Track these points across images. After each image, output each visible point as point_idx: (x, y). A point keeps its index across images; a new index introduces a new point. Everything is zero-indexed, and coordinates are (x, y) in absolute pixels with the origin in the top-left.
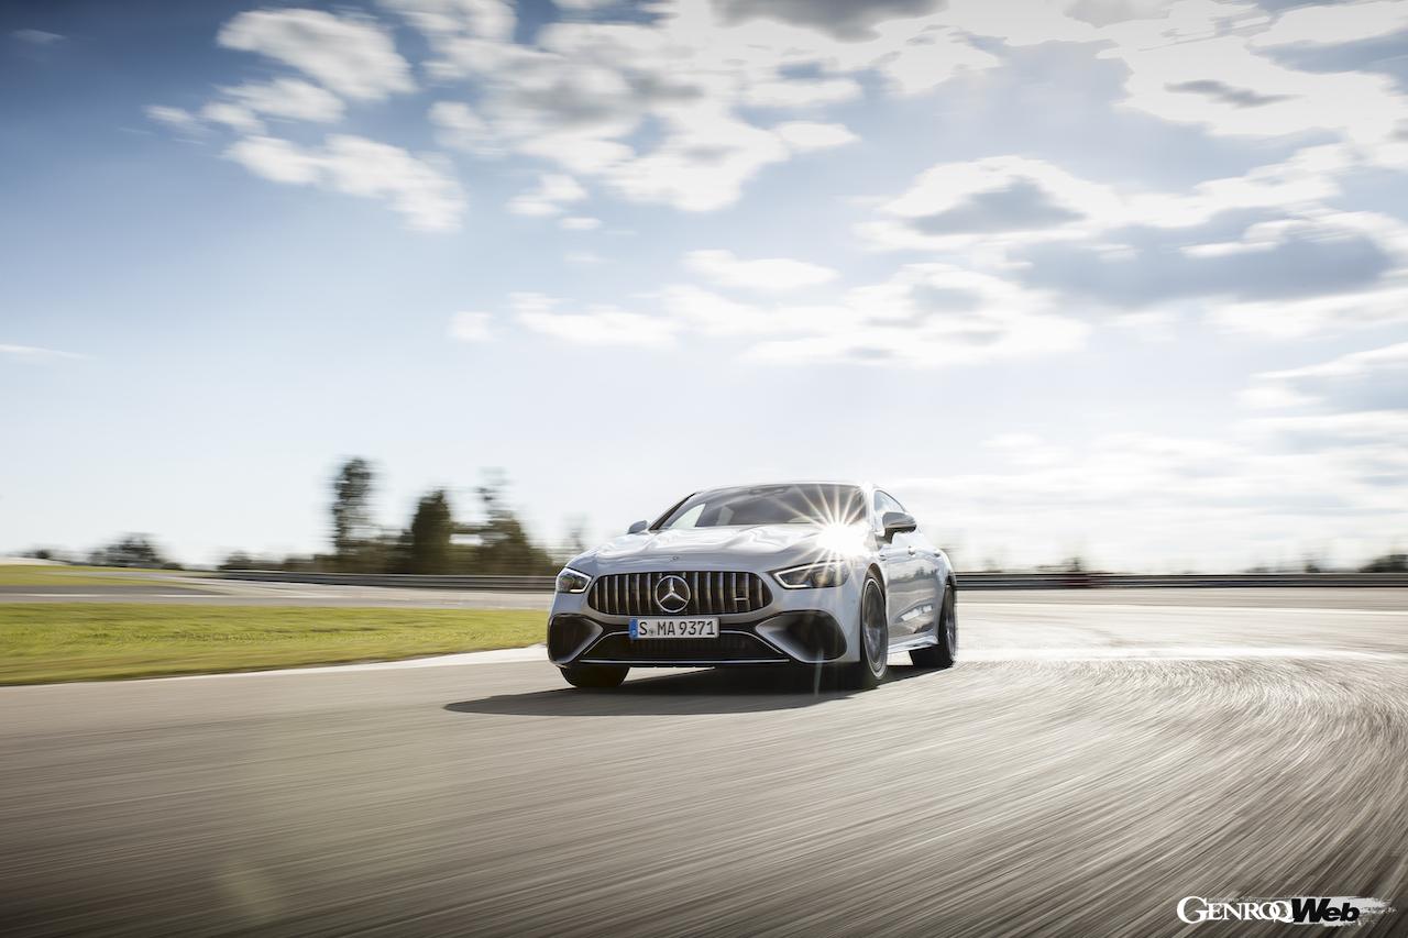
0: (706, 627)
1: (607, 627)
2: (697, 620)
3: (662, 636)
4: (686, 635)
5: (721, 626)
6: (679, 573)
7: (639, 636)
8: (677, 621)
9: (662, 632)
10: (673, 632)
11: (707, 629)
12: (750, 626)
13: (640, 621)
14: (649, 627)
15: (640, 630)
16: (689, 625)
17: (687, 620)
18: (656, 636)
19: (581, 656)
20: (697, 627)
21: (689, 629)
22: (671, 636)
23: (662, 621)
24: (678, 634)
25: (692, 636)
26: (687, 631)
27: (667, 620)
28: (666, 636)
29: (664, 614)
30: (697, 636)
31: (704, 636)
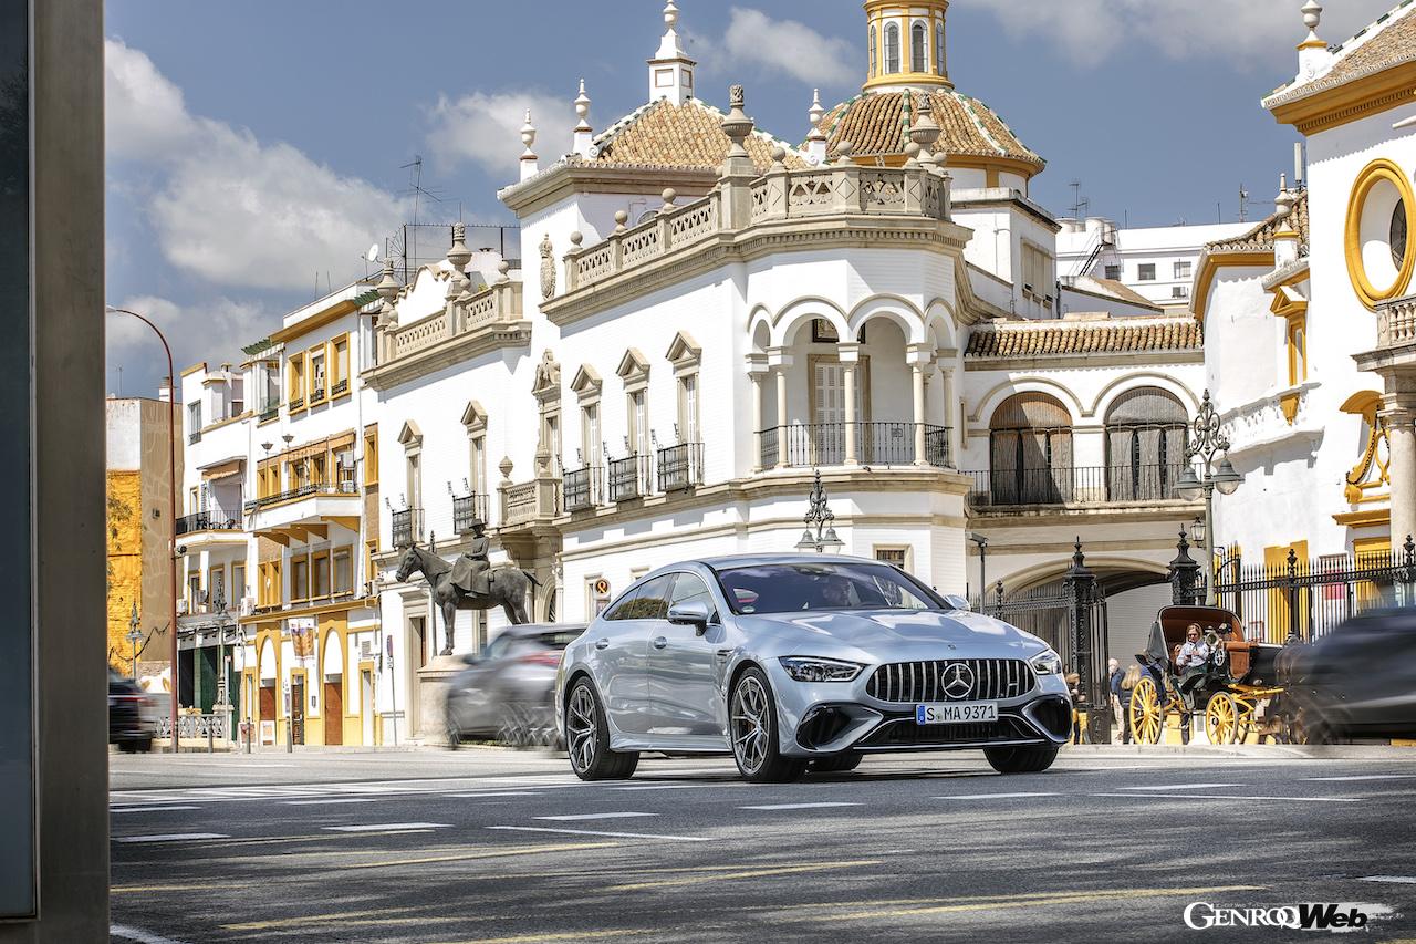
0: (988, 711)
1: (888, 715)
2: (980, 705)
3: (948, 721)
4: (971, 720)
5: (1001, 710)
6: (963, 661)
7: (927, 722)
8: (962, 706)
9: (948, 717)
10: (959, 716)
11: (988, 713)
12: (1017, 709)
13: (926, 707)
14: (936, 713)
15: (927, 715)
16: (973, 710)
17: (971, 705)
18: (943, 721)
19: (856, 743)
20: (981, 712)
21: (973, 714)
22: (957, 720)
24: (963, 719)
25: (975, 720)
26: (971, 716)
27: (953, 706)
28: (953, 721)
29: (949, 699)
30: (980, 719)
31: (986, 719)
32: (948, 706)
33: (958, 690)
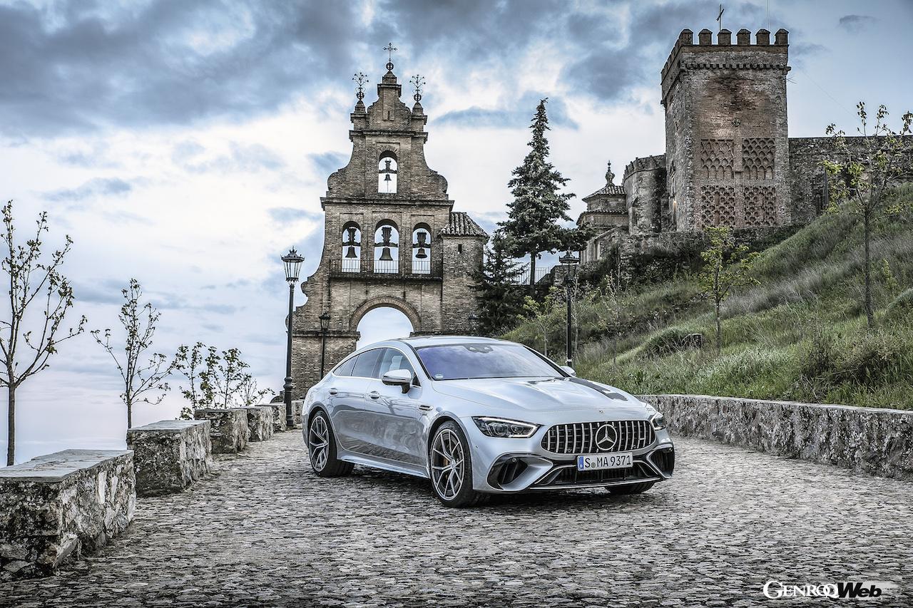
0: (626, 459)
1: (557, 463)
2: (620, 455)
3: (600, 467)
4: (615, 467)
5: (635, 458)
6: (610, 423)
7: (585, 469)
8: (609, 456)
9: (600, 465)
10: (607, 464)
12: (644, 457)
13: (585, 458)
14: (590, 461)
15: (585, 463)
16: (616, 459)
17: (615, 455)
18: (596, 468)
19: (533, 485)
20: (621, 460)
21: (617, 462)
22: (606, 467)
24: (610, 466)
25: (618, 467)
26: (615, 464)
27: (603, 456)
28: (603, 468)
29: (600, 451)
30: (621, 466)
31: (625, 466)
32: (600, 456)
33: (607, 444)
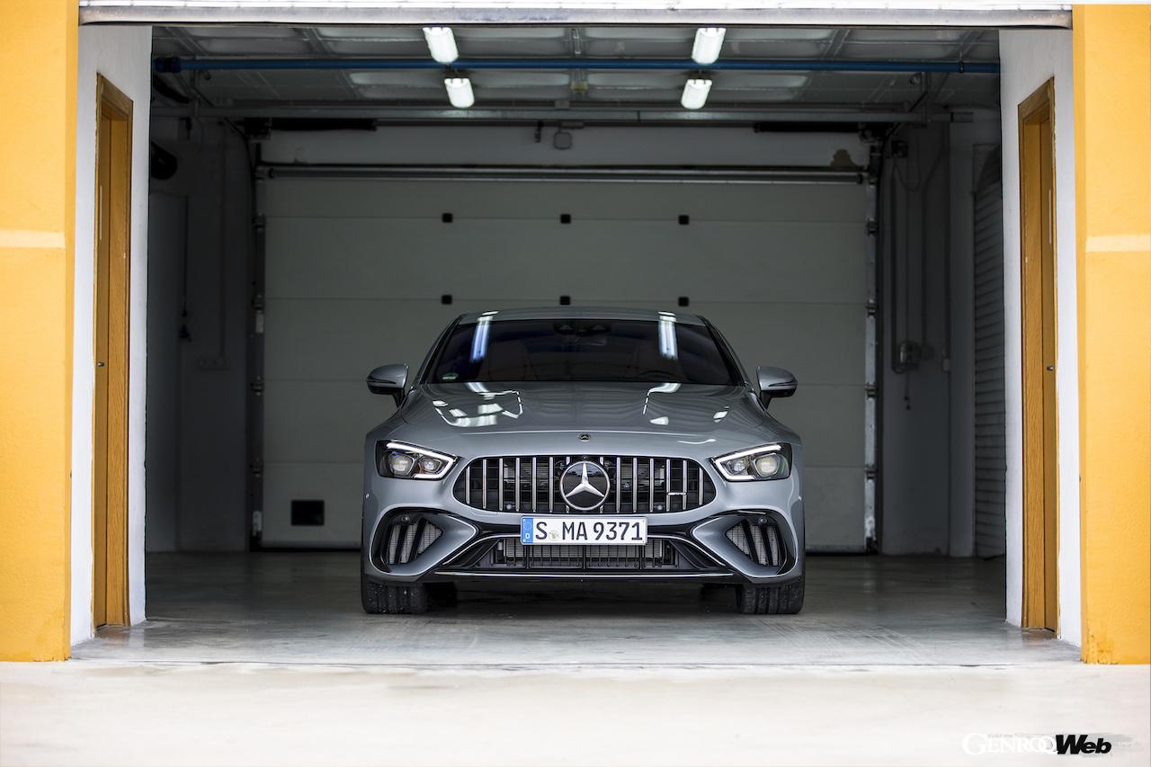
0: (631, 531)
1: (483, 528)
2: (618, 521)
3: (568, 541)
4: (603, 541)
5: (652, 529)
6: (595, 458)
7: (536, 541)
8: (590, 522)
9: (568, 536)
10: (585, 535)
11: (632, 532)
12: (686, 529)
13: (536, 521)
14: (550, 529)
15: (537, 533)
16: (607, 528)
17: (605, 520)
18: (559, 541)
20: (619, 530)
21: (607, 531)
22: (582, 541)
23: (569, 521)
24: (591, 539)
25: (611, 542)
26: (604, 536)
27: (577, 520)
28: (575, 542)
29: (573, 512)
30: (618, 541)
31: (628, 540)
32: (569, 520)
33: (585, 500)
